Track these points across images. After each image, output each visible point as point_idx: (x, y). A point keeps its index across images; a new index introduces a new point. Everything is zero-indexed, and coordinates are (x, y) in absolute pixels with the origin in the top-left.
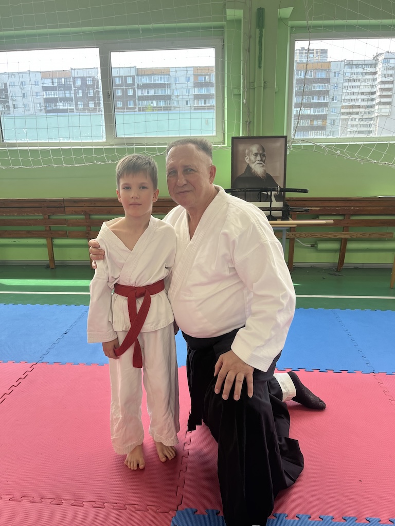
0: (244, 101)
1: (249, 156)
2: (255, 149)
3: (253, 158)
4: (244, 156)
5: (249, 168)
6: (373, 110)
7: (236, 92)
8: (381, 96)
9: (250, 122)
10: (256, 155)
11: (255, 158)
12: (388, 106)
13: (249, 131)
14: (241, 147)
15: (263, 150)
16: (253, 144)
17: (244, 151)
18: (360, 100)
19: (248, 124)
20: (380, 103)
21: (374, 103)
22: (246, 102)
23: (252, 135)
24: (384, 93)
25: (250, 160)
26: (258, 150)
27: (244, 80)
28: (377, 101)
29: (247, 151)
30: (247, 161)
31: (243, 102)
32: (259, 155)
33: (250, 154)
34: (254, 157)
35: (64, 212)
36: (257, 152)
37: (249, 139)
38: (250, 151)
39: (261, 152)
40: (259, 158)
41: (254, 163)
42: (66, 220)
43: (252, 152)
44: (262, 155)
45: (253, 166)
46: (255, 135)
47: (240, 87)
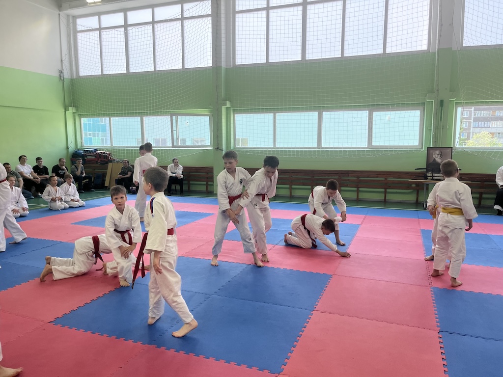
2: (437, 152)
3: (436, 156)
5: (435, 160)
9: (436, 141)
10: (438, 155)
13: (435, 145)
14: (431, 151)
15: (441, 153)
16: (437, 150)
26: (439, 153)
30: (434, 157)
31: (433, 134)
35: (348, 176)
37: (435, 148)
38: (435, 153)
40: (439, 156)
42: (348, 179)
44: (441, 155)
45: (436, 159)
46: (438, 147)
47: (431, 127)
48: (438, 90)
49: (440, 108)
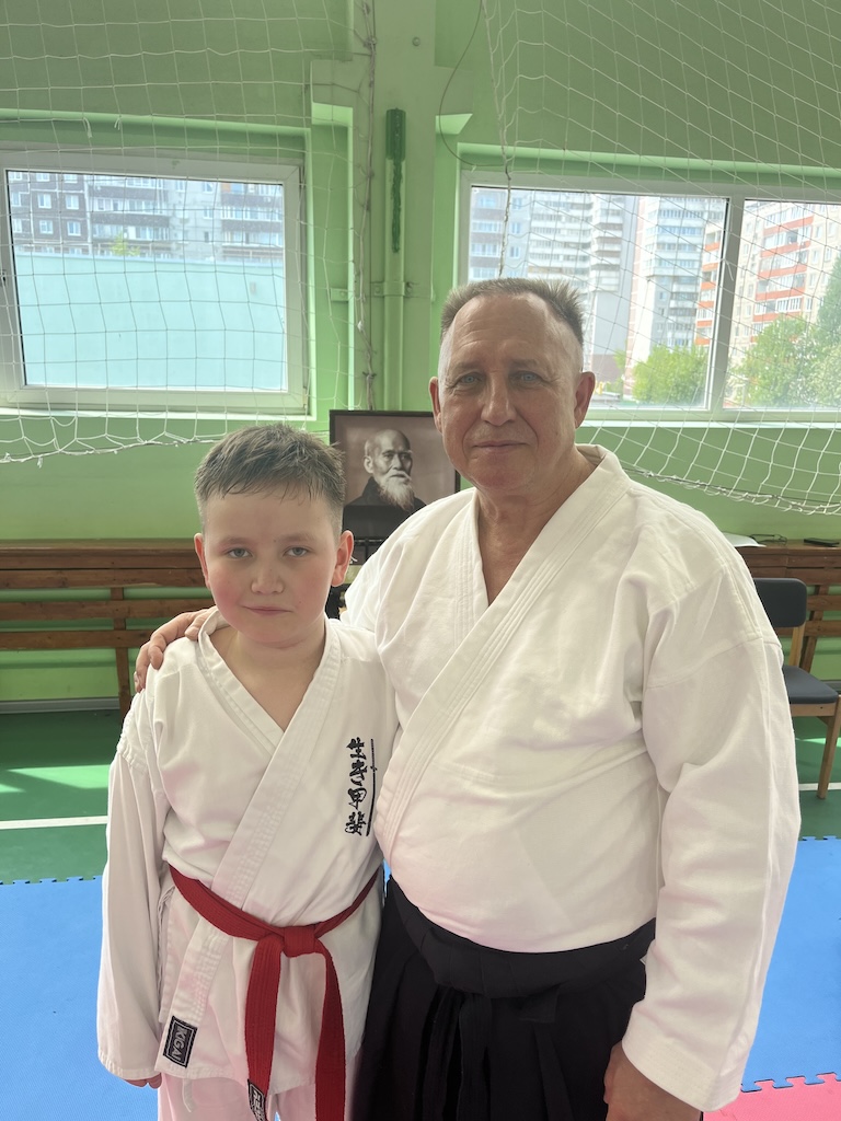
0: (359, 325)
1: (373, 456)
2: (386, 440)
3: (381, 461)
4: (361, 456)
5: (373, 485)
6: (585, 278)
7: (336, 295)
8: (601, 253)
9: (374, 375)
10: (390, 454)
11: (388, 463)
12: (613, 274)
13: (372, 395)
14: (353, 435)
15: (407, 444)
16: (382, 428)
17: (361, 444)
18: (561, 258)
19: (369, 379)
20: (600, 267)
21: (587, 265)
22: (364, 327)
23: (379, 409)
24: (607, 248)
25: (375, 466)
26: (394, 443)
27: (358, 275)
28: (594, 261)
29: (367, 446)
30: (369, 469)
31: (356, 327)
32: (396, 456)
33: (376, 451)
34: (386, 459)
36: (391, 448)
37: (371, 417)
38: (376, 446)
39: (401, 448)
40: (396, 462)
41: (384, 473)
43: (380, 449)
44: (405, 457)
45: (382, 481)
46: (386, 409)
47: (345, 287)
48: (370, 44)
49: (389, 164)
